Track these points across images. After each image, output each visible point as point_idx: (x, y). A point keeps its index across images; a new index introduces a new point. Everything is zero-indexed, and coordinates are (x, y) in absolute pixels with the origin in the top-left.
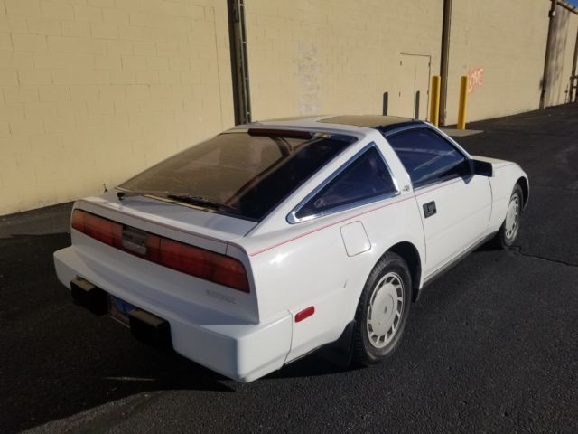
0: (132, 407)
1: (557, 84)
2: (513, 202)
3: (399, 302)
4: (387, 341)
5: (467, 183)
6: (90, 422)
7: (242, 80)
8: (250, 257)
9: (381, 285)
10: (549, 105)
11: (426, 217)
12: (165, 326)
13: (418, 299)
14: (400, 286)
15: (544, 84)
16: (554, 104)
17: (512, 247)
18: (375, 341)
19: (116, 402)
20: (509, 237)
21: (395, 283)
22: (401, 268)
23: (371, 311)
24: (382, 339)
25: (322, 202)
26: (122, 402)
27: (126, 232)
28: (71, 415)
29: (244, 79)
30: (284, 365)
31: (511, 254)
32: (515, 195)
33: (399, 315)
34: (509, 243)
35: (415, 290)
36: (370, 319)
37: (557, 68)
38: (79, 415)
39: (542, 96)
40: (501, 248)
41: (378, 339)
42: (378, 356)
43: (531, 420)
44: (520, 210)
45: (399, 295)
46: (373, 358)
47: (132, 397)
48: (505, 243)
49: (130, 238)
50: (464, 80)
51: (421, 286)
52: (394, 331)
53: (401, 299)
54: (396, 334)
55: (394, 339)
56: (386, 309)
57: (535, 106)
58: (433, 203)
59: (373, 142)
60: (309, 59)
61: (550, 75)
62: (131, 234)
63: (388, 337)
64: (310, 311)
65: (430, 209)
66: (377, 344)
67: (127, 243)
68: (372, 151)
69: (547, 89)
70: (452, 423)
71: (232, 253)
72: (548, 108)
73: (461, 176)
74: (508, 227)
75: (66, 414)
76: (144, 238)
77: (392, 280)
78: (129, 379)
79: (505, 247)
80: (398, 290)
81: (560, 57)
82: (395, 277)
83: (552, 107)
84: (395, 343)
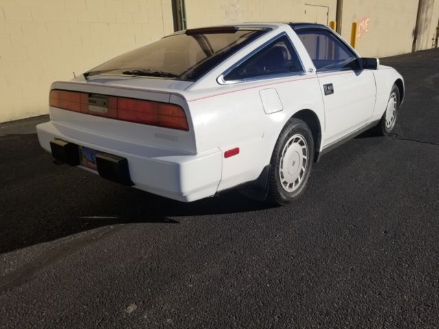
0: (101, 234)
1: (426, 33)
2: (392, 99)
3: (304, 160)
4: (294, 188)
5: (357, 75)
6: (68, 243)
7: (181, 22)
8: (188, 103)
9: (290, 143)
10: (419, 49)
11: (326, 94)
12: (124, 163)
13: (318, 160)
14: (305, 147)
15: (416, 33)
16: (424, 49)
17: (390, 135)
18: (286, 186)
19: (89, 231)
20: (388, 126)
21: (301, 144)
22: (306, 131)
23: (282, 162)
24: (291, 186)
25: (245, 71)
26: (93, 231)
27: (91, 99)
28: (54, 240)
29: (183, 20)
30: (216, 193)
31: (390, 138)
32: (394, 94)
33: (304, 170)
34: (389, 131)
35: (317, 153)
36: (282, 167)
37: (426, 19)
38: (61, 239)
39: (414, 42)
40: (382, 135)
41: (288, 185)
42: (288, 197)
43: (404, 235)
44: (397, 106)
45: (304, 154)
46: (284, 198)
47: (101, 228)
48: (385, 131)
49: (94, 103)
50: (354, 26)
51: (321, 150)
52: (300, 181)
53: (306, 157)
54: (302, 184)
55: (300, 187)
56: (294, 163)
57: (408, 50)
58: (331, 85)
59: (284, 32)
60: (233, 5)
61: (421, 25)
62: (95, 99)
63: (295, 185)
64: (236, 151)
65: (329, 89)
66: (287, 188)
67: (92, 108)
68: (284, 38)
69: (418, 36)
70: (344, 238)
71: (174, 100)
72: (418, 52)
73: (353, 69)
74: (388, 118)
75: (50, 239)
76: (105, 101)
77: (299, 141)
78: (99, 217)
79: (385, 134)
80: (304, 150)
81: (429, 10)
82: (302, 139)
83: (421, 51)
84: (301, 190)
